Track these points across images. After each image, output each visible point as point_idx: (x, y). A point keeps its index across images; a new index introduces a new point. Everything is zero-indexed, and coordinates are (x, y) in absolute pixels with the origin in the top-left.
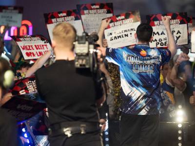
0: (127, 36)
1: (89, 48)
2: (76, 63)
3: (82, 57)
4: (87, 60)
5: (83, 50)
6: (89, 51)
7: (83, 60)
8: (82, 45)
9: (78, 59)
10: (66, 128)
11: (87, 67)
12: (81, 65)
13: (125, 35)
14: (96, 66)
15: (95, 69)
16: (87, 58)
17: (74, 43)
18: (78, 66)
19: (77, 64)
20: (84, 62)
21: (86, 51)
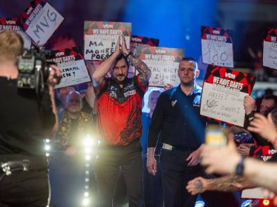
0: (70, 75)
1: (35, 64)
2: (19, 82)
3: (27, 75)
4: (32, 79)
5: (28, 66)
6: (35, 69)
7: (27, 79)
8: (27, 60)
9: (22, 77)
10: (4, 162)
11: (32, 87)
12: (24, 85)
13: (67, 74)
14: (43, 86)
15: (42, 90)
16: (33, 76)
17: (18, 57)
18: (22, 85)
19: (20, 84)
20: (29, 82)
21: (31, 68)
